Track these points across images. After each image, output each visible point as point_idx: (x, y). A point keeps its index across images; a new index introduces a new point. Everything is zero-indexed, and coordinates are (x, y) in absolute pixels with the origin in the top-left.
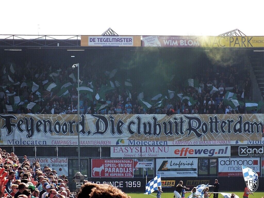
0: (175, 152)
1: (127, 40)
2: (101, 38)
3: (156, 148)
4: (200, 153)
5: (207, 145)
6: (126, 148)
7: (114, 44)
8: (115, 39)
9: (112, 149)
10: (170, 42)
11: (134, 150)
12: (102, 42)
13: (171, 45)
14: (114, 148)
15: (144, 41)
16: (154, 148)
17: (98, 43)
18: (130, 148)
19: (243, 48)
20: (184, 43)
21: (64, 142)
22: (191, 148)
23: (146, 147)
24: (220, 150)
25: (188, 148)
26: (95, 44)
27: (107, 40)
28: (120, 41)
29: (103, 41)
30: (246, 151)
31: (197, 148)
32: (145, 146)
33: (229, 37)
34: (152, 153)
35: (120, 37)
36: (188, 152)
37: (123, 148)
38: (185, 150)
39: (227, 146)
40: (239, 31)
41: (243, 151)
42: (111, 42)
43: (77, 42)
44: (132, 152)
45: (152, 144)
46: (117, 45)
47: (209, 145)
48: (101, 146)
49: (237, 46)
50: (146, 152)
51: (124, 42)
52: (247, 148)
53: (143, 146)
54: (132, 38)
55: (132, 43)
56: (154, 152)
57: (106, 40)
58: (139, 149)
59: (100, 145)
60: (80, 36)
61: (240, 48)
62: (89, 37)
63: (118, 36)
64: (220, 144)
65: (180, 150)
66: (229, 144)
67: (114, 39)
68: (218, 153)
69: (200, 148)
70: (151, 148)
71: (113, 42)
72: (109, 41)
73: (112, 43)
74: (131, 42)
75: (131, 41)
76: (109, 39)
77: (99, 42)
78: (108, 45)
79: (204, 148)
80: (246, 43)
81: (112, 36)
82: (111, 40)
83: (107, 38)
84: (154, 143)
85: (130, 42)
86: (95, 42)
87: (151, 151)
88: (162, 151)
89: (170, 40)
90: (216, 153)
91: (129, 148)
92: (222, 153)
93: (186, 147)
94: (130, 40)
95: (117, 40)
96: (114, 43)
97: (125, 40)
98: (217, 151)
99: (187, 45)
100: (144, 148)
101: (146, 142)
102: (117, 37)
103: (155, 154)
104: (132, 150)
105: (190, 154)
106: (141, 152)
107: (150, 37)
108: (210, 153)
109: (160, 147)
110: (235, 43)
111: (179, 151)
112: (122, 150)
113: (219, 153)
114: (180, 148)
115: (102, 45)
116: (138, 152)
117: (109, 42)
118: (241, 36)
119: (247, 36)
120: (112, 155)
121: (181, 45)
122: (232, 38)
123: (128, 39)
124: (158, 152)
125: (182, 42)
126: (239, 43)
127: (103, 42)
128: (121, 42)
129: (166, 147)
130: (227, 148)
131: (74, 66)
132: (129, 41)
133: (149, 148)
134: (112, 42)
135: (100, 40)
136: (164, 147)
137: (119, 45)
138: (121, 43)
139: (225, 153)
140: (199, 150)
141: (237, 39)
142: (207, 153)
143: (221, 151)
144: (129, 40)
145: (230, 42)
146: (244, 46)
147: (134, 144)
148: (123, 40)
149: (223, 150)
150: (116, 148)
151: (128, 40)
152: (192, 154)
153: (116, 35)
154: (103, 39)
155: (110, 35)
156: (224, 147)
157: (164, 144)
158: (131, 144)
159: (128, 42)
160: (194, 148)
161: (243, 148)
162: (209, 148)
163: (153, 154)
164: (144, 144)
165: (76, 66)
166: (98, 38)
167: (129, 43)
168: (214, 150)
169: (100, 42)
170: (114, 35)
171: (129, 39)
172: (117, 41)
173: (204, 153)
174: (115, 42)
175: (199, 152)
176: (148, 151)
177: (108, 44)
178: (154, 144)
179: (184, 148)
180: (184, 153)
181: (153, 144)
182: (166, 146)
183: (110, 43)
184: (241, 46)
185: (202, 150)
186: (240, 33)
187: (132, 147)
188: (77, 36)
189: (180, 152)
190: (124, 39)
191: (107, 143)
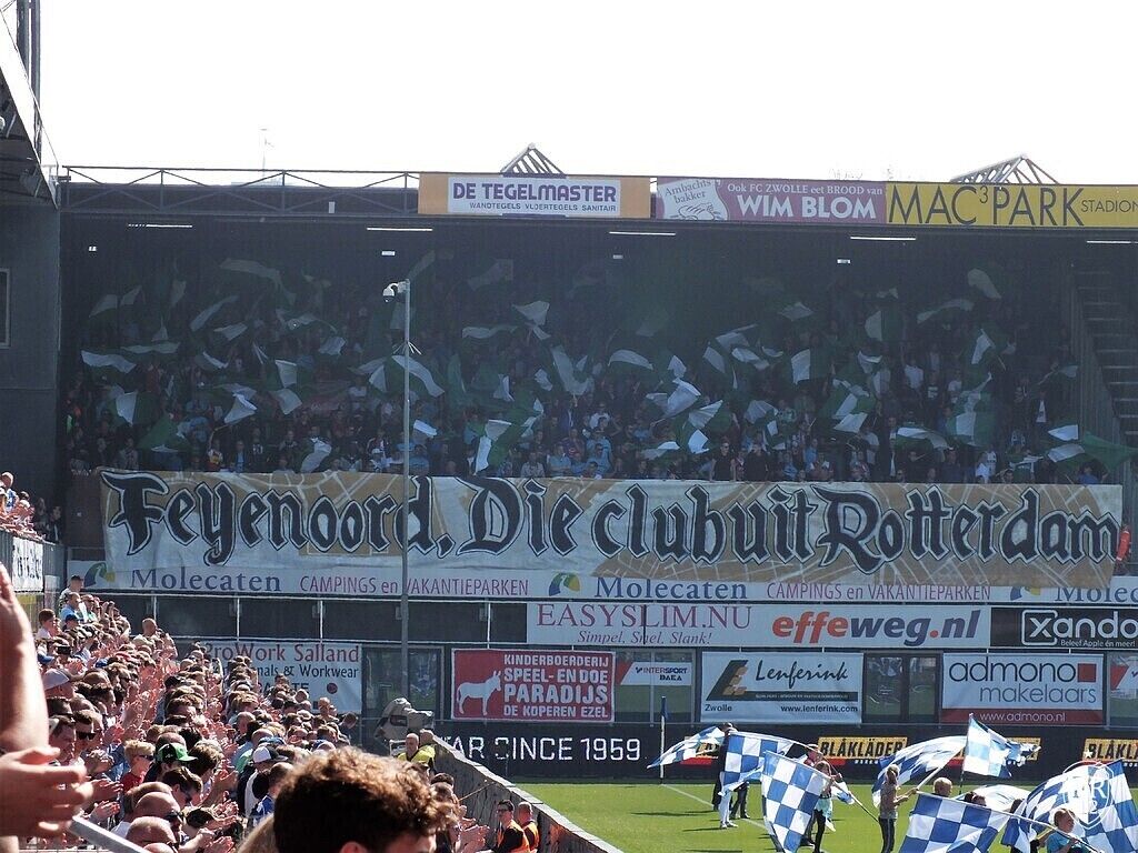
0: (778, 628)
1: (596, 194)
2: (497, 186)
3: (702, 609)
4: (871, 634)
5: (900, 603)
6: (587, 609)
7: (546, 206)
8: (551, 190)
9: (533, 610)
10: (762, 203)
11: (618, 616)
12: (501, 197)
13: (766, 214)
14: (541, 606)
15: (661, 199)
16: (693, 609)
17: (487, 201)
18: (603, 607)
19: (1044, 231)
20: (817, 206)
21: (347, 580)
22: (836, 612)
23: (665, 608)
24: (949, 622)
25: (827, 614)
26: (472, 205)
27: (519, 194)
28: (570, 195)
29: (503, 194)
30: (1049, 628)
31: (862, 613)
32: (659, 601)
33: (991, 189)
34: (688, 631)
35: (568, 183)
36: (824, 630)
37: (576, 608)
38: (813, 619)
39: (976, 608)
40: (1030, 163)
41: (1040, 626)
42: (535, 198)
43: (401, 201)
44: (609, 624)
45: (689, 595)
46: (558, 212)
47: (907, 603)
48: (490, 599)
49: (1022, 222)
50: (665, 625)
51: (587, 199)
52: (1056, 615)
53: (652, 601)
54: (616, 184)
55: (617, 204)
56: (694, 625)
57: (515, 191)
58: (638, 615)
59: (485, 595)
60: (417, 176)
61: (1033, 230)
62: (452, 181)
63: (562, 175)
64: (949, 600)
65: (796, 619)
66: (986, 600)
67: (547, 188)
68: (940, 634)
69: (874, 613)
70: (685, 609)
71: (543, 201)
72: (527, 194)
73: (538, 202)
74: (613, 200)
75: (612, 195)
76: (527, 189)
77: (487, 197)
78: (523, 211)
79: (887, 613)
80: (1057, 211)
81: (539, 175)
82: (535, 193)
83: (520, 186)
84: (696, 591)
85: (610, 203)
86: (474, 197)
87: (683, 623)
88: (724, 623)
89: (763, 194)
90: (934, 634)
91: (596, 610)
92: (958, 634)
93: (817, 609)
94: (610, 192)
95: (562, 193)
96: (547, 202)
97: (591, 192)
98: (937, 625)
99: (827, 215)
100: (655, 611)
101: (666, 588)
102: (557, 183)
103: (697, 632)
104: (609, 617)
105: (834, 634)
106: (644, 624)
107: (684, 182)
108: (911, 633)
109: (718, 607)
110: (1016, 212)
111: (790, 624)
112: (572, 617)
113: (946, 634)
114: (795, 613)
115: (500, 212)
116: (634, 623)
117: (528, 201)
118: (1040, 184)
119: (1061, 182)
120: (535, 635)
121: (805, 214)
122: (1004, 189)
123: (601, 187)
124: (711, 626)
125: (809, 203)
126: (1028, 212)
127: (506, 200)
128: (572, 199)
129: (742, 608)
130: (975, 615)
131: (389, 291)
132: (603, 196)
133: (676, 608)
134: (540, 198)
135: (491, 190)
136: (735, 608)
137: (568, 214)
138: (575, 203)
139: (971, 634)
140: (868, 622)
141: (1023, 194)
142: (900, 634)
143: (954, 625)
144: (606, 192)
145: (996, 206)
146: (1048, 223)
147: (619, 595)
148: (582, 192)
149: (960, 622)
150: (547, 609)
151: (600, 194)
152: (843, 634)
153: (555, 171)
154: (503, 189)
155: (531, 174)
156: (965, 613)
157: (734, 596)
158: (608, 592)
159: (601, 200)
160: (849, 613)
161: (1041, 617)
162: (908, 614)
163: (689, 635)
164: (658, 595)
165: (399, 291)
166: (483, 185)
167: (603, 203)
168: (926, 622)
169: (492, 199)
170: (549, 175)
171: (603, 191)
172: (560, 195)
173: (889, 633)
174: (551, 201)
175: (869, 627)
176: (670, 622)
177: (524, 208)
178: (696, 596)
179: (811, 614)
180: (809, 630)
181: (692, 595)
182: (742, 602)
183: (532, 202)
184: (1038, 224)
185: (880, 621)
186: (1033, 171)
187: (609, 606)
188: (406, 174)
189: (795, 628)
190: (587, 188)
191: (513, 587)
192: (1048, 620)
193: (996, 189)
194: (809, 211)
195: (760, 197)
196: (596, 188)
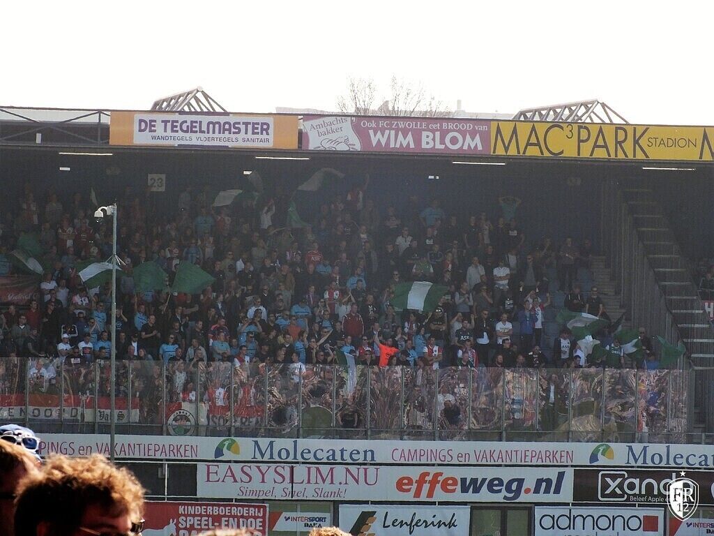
0: (400, 485)
1: (254, 128)
2: (173, 122)
3: (339, 471)
4: (476, 490)
5: (500, 466)
6: (246, 469)
7: (213, 139)
8: (217, 126)
9: (201, 469)
10: (389, 135)
11: (270, 475)
12: (177, 131)
13: (392, 145)
14: (208, 466)
15: (307, 133)
16: (332, 469)
17: (165, 134)
18: (258, 467)
19: (619, 161)
20: (434, 140)
21: (50, 445)
22: (448, 472)
23: (309, 468)
24: (539, 482)
25: (441, 474)
26: (153, 138)
27: (191, 129)
28: (233, 130)
29: (178, 128)
30: (620, 486)
31: (469, 474)
32: (303, 463)
33: (575, 127)
34: (327, 487)
35: (232, 119)
36: (438, 486)
37: (236, 468)
38: (428, 478)
39: (562, 470)
40: (604, 105)
41: (613, 485)
42: (204, 132)
43: (96, 133)
44: (263, 481)
45: (328, 458)
46: (222, 144)
47: (506, 466)
48: (167, 460)
49: (600, 154)
50: (309, 482)
51: (246, 133)
52: (626, 476)
53: (298, 463)
54: (270, 120)
55: (271, 137)
56: (332, 483)
57: (188, 126)
58: (287, 473)
59: (163, 457)
60: (109, 113)
61: (609, 161)
62: (137, 117)
63: (226, 113)
64: (540, 463)
65: (415, 477)
66: (570, 463)
67: (214, 124)
68: (532, 491)
69: (479, 474)
70: (325, 469)
71: (211, 135)
72: (198, 129)
73: (206, 135)
74: (268, 134)
75: (267, 130)
76: (198, 125)
77: (165, 131)
78: (195, 142)
79: (490, 474)
80: (629, 146)
81: (208, 113)
82: (204, 128)
83: (192, 122)
84: (334, 455)
85: (265, 136)
86: (155, 131)
87: (324, 481)
88: (357, 481)
89: (391, 129)
90: (527, 491)
91: (253, 470)
92: (547, 491)
93: (433, 471)
94: (265, 127)
95: (224, 128)
96: (215, 136)
97: (250, 127)
98: (530, 484)
99: (442, 147)
100: (300, 471)
101: (309, 452)
102: (222, 119)
103: (334, 488)
104: (263, 475)
105: (447, 491)
106: (292, 481)
107: (327, 120)
108: (509, 489)
109: (353, 469)
110: (596, 146)
111: (410, 481)
112: (233, 476)
113: (537, 491)
114: (415, 473)
115: (176, 143)
116: (284, 481)
117: (198, 135)
118: (612, 124)
119: (631, 123)
120: (203, 490)
121: (424, 146)
122: (586, 128)
123: (258, 124)
124: (346, 483)
125: (428, 136)
126: (605, 146)
127: (180, 134)
128: (234, 133)
129: (371, 469)
130: (561, 475)
131: (99, 213)
132: (259, 131)
133: (318, 469)
134: (208, 133)
135: (169, 125)
136: (366, 469)
137: (230, 145)
138: (237, 135)
139: (557, 491)
140: (474, 481)
141: (601, 131)
142: (500, 491)
143: (544, 484)
144: (262, 127)
145: (580, 141)
146: (621, 156)
147: (272, 457)
148: (243, 127)
149: (549, 481)
150: (213, 469)
151: (257, 128)
152: (453, 491)
153: (218, 110)
154: (178, 124)
155: (202, 113)
156: (552, 474)
157: (365, 459)
158: (263, 455)
159: (258, 133)
160: (459, 473)
161: (614, 477)
162: (506, 475)
163: (328, 490)
164: (303, 457)
165: (108, 213)
166: (163, 121)
167: (260, 136)
168: (520, 482)
169: (169, 133)
170: (215, 113)
171: (259, 126)
172: (225, 130)
173: (491, 489)
174: (217, 135)
175: (475, 485)
176: (313, 480)
177: (194, 140)
178: (334, 459)
179: (428, 474)
180: (426, 487)
181: (331, 458)
182: (371, 464)
183: (202, 135)
184: (613, 156)
185: (484, 480)
186: (607, 113)
187: (264, 467)
188: (100, 112)
189: (415, 486)
190: (246, 124)
191: (185, 450)
192: (619, 480)
193: (580, 127)
194: (428, 143)
195: (387, 132)
196: (254, 124)
